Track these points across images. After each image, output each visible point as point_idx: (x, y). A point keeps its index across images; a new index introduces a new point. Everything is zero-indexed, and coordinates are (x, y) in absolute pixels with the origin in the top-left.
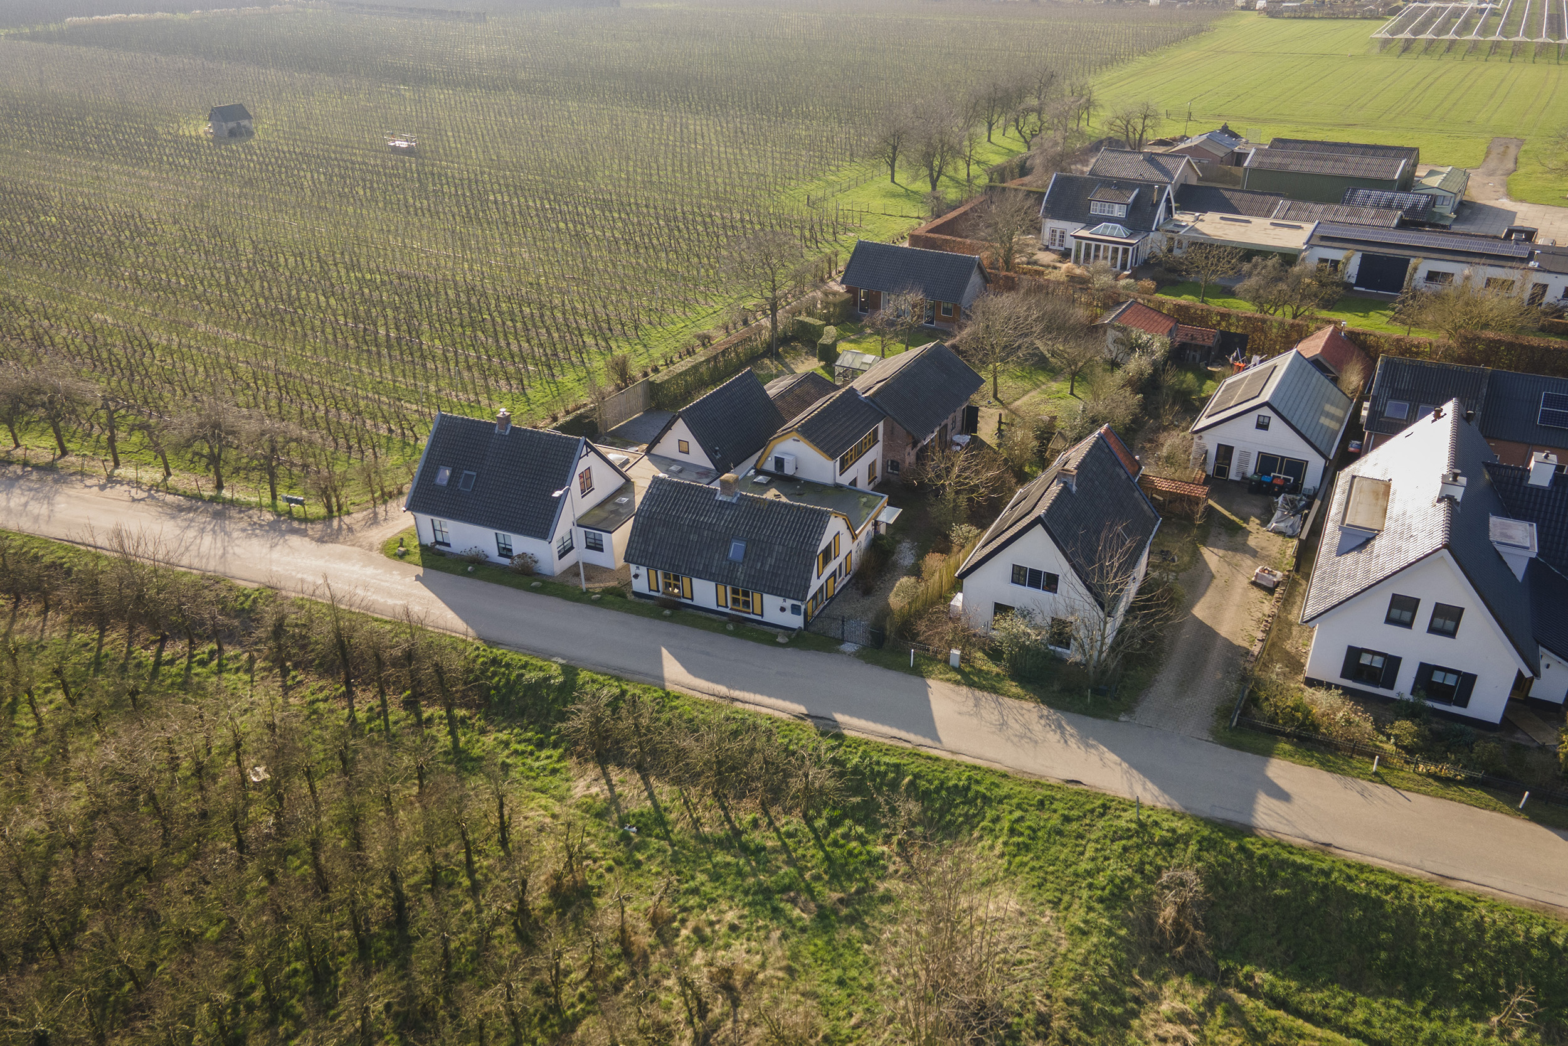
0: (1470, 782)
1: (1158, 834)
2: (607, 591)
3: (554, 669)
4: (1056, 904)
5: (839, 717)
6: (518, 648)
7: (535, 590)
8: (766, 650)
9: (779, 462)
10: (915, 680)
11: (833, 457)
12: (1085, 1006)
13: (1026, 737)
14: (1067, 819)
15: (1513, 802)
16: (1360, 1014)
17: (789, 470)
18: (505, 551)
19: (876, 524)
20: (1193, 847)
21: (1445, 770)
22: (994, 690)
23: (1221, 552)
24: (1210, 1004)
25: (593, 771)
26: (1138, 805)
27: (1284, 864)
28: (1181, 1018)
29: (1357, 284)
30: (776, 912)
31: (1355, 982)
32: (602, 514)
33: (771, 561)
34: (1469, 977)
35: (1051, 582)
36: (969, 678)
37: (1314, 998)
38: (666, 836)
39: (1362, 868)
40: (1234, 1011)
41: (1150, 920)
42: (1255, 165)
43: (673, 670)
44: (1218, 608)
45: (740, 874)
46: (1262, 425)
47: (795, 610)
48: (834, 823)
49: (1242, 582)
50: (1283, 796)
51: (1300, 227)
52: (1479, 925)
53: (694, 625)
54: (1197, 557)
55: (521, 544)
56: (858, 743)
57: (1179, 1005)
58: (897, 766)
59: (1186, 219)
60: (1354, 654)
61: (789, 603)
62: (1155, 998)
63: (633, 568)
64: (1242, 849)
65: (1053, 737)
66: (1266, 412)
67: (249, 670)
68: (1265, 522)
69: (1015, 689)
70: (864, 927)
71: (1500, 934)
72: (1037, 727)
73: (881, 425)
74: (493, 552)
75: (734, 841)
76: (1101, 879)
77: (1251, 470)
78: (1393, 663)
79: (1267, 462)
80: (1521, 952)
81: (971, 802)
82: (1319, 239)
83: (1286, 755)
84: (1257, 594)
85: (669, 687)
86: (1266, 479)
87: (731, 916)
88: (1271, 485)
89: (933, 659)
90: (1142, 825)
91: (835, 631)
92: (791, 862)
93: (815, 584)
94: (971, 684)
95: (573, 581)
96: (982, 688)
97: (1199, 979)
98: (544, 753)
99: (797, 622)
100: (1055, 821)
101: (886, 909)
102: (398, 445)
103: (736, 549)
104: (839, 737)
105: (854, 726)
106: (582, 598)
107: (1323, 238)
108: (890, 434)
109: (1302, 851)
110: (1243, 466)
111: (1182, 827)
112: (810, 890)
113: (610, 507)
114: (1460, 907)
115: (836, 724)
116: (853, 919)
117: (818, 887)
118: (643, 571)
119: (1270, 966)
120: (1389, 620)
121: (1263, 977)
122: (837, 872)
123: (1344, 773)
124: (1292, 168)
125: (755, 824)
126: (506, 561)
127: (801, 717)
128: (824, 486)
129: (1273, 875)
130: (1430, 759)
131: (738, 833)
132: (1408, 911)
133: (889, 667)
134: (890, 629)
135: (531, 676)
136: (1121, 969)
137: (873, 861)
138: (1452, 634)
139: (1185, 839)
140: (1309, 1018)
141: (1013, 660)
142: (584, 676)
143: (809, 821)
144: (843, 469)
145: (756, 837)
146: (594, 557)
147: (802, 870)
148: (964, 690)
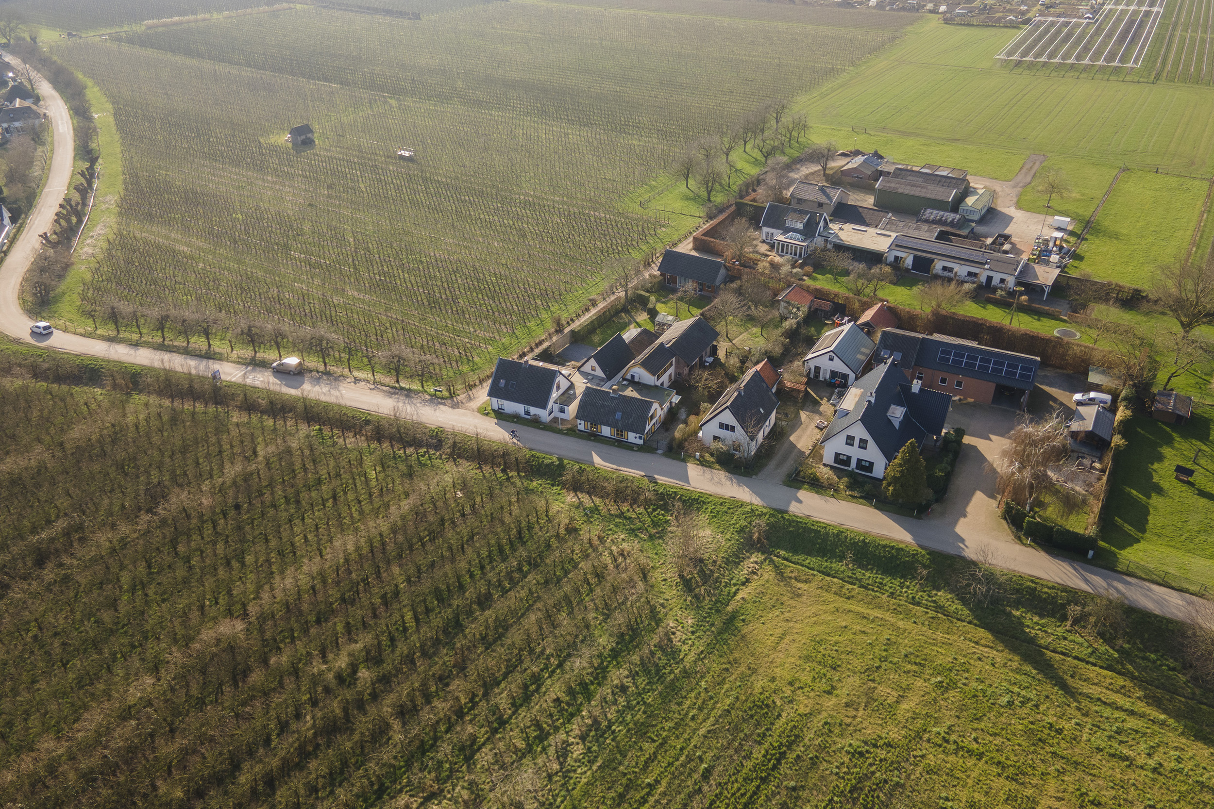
0: (861, 497)
1: (757, 512)
2: (568, 429)
3: (555, 459)
4: (722, 533)
5: (656, 476)
6: (540, 451)
7: (542, 429)
8: (629, 453)
9: (633, 376)
10: (683, 464)
11: (654, 375)
12: (727, 559)
13: (719, 483)
14: (729, 508)
15: (871, 504)
16: (808, 561)
17: (636, 380)
18: (527, 413)
19: (671, 403)
20: (767, 516)
21: (856, 494)
22: (711, 467)
23: (808, 413)
24: (765, 560)
25: (572, 494)
26: (751, 504)
27: (794, 521)
28: (756, 563)
29: (912, 269)
30: (636, 535)
31: (809, 554)
32: (564, 398)
33: (631, 420)
34: (840, 551)
35: (732, 429)
36: (703, 463)
37: (795, 558)
38: (600, 514)
39: (817, 522)
40: (772, 561)
41: (751, 537)
42: (881, 187)
43: (597, 460)
44: (800, 437)
45: (624, 525)
46: (831, 359)
47: (640, 438)
48: (654, 510)
49: (813, 425)
50: (800, 502)
51: (890, 236)
52: (846, 537)
53: (602, 443)
54: (798, 415)
55: (534, 410)
56: (663, 485)
57: (756, 559)
58: (675, 492)
59: (834, 227)
60: (837, 455)
61: (638, 435)
62: (749, 558)
63: (579, 421)
64: (782, 517)
65: (729, 483)
66: (832, 354)
67: (441, 459)
68: (829, 400)
69: (717, 466)
70: (664, 540)
71: (851, 539)
72: (723, 480)
73: (674, 359)
74: (522, 413)
75: (621, 515)
76: (737, 526)
77: (828, 376)
78: (849, 458)
79: (834, 374)
80: (856, 544)
81: (699, 503)
82: (897, 245)
83: (805, 489)
84: (817, 431)
85: (596, 466)
86: (833, 381)
87: (622, 537)
88: (835, 384)
89: (690, 456)
90: (752, 510)
91: (655, 446)
92: (640, 522)
93: (648, 428)
94: (703, 465)
95: (555, 425)
96: (706, 466)
97: (763, 553)
98: (555, 488)
99: (641, 442)
100: (725, 509)
101: (670, 535)
102: (466, 361)
103: (618, 415)
104: (656, 483)
105: (661, 479)
106: (559, 432)
107: (897, 246)
108: (677, 362)
109: (800, 518)
110: (824, 375)
111: (765, 511)
112: (647, 530)
113: (566, 395)
114: (842, 532)
115: (655, 479)
116: (660, 538)
117: (649, 529)
118: (583, 422)
119: (786, 550)
120: (847, 444)
121: (782, 553)
122: (655, 524)
123: (822, 494)
124: (900, 190)
125: (628, 510)
126: (528, 417)
127: (643, 476)
128: (650, 386)
129: (790, 524)
130: (852, 490)
131: (623, 513)
132: (827, 534)
133: (674, 459)
134: (674, 446)
135: (547, 461)
136: (740, 550)
137: (667, 522)
138: (865, 449)
139: (765, 514)
140: (793, 563)
141: (718, 456)
142: (566, 461)
143: (646, 509)
144: (658, 379)
145: (629, 514)
146: (561, 416)
147: (644, 524)
148: (700, 467)
